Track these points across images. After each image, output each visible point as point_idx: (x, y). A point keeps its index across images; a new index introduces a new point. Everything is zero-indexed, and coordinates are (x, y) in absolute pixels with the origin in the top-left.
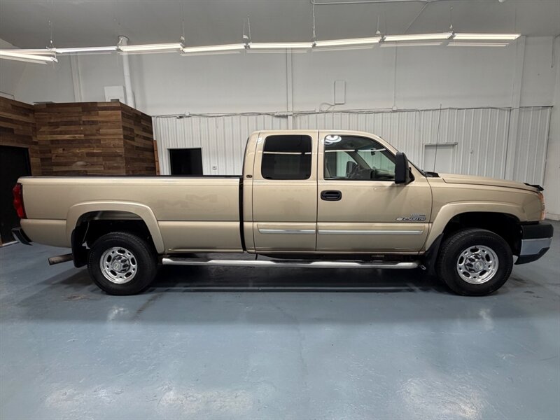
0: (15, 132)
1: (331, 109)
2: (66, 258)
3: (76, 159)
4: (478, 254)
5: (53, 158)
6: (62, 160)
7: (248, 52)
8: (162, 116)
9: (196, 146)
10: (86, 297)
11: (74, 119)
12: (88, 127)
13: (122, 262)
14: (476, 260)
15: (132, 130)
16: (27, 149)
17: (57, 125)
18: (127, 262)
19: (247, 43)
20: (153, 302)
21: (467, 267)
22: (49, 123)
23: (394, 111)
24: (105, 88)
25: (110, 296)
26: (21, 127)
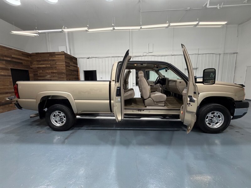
0: (23, 64)
1: (147, 55)
2: (37, 115)
3: (47, 74)
4: (214, 115)
5: (38, 74)
6: (42, 75)
7: (114, 31)
8: (81, 58)
9: (94, 69)
10: (44, 131)
11: (46, 59)
12: (52, 62)
13: (60, 117)
14: (214, 118)
15: (69, 63)
16: (28, 71)
17: (40, 61)
18: (62, 117)
19: (114, 27)
20: (72, 134)
21: (210, 121)
22: (37, 60)
23: (172, 55)
24: (59, 47)
25: (55, 132)
26: (25, 62)
